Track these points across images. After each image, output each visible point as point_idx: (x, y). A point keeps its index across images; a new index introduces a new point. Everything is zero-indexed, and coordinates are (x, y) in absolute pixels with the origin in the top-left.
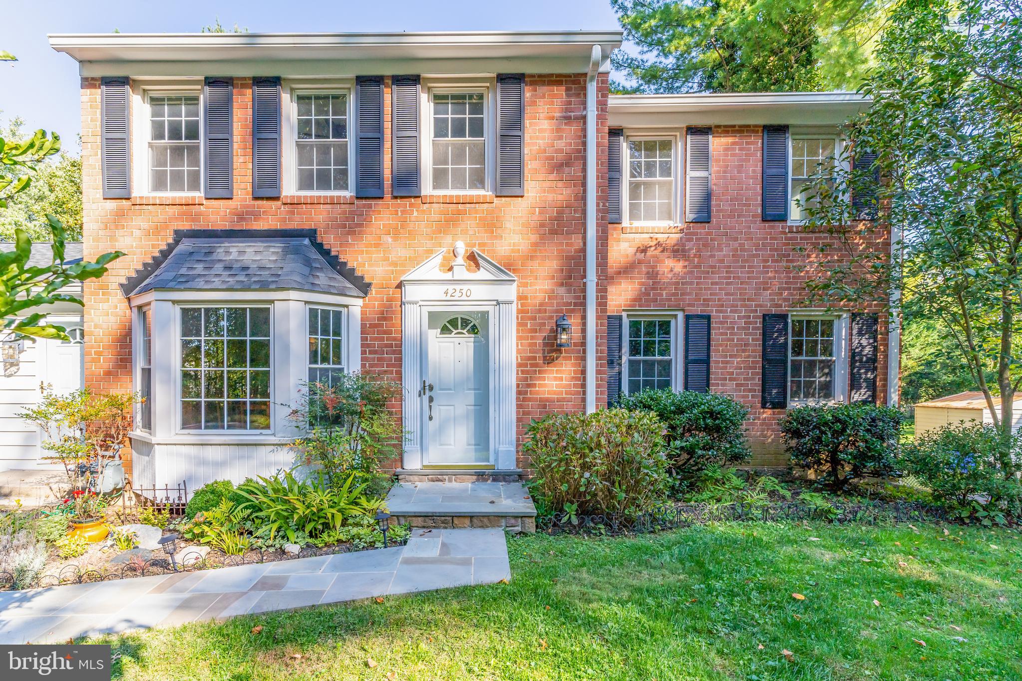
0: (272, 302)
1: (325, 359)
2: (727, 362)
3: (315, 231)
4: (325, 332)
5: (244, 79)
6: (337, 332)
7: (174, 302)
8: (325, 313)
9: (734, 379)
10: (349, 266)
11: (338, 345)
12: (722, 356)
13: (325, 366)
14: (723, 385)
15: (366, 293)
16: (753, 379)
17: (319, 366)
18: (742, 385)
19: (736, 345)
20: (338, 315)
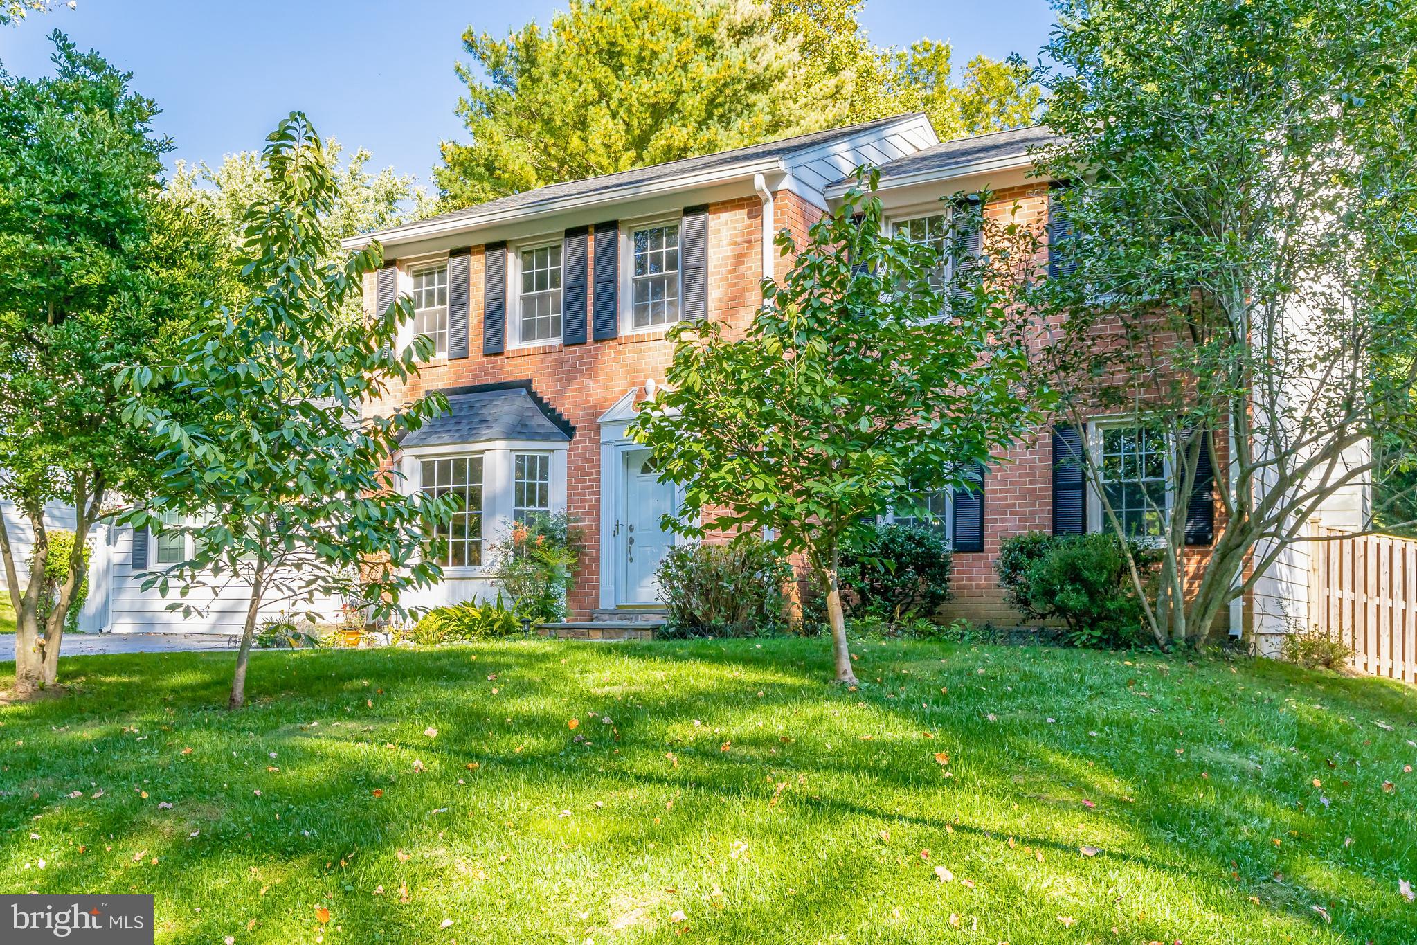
0: (483, 452)
1: (531, 502)
2: (1007, 491)
3: (530, 381)
4: (532, 475)
5: (479, 246)
6: (544, 476)
7: (417, 457)
8: (533, 459)
9: (1015, 513)
10: (558, 411)
11: (544, 488)
12: (1001, 484)
13: (531, 508)
14: (1002, 521)
15: (571, 437)
16: (1042, 511)
17: (525, 508)
18: (1026, 520)
19: (1019, 469)
20: (544, 461)
